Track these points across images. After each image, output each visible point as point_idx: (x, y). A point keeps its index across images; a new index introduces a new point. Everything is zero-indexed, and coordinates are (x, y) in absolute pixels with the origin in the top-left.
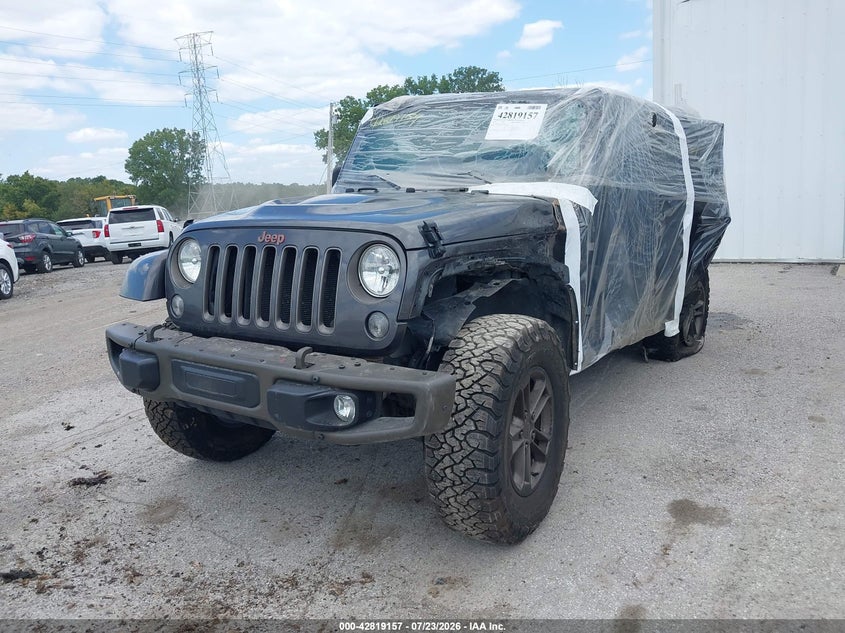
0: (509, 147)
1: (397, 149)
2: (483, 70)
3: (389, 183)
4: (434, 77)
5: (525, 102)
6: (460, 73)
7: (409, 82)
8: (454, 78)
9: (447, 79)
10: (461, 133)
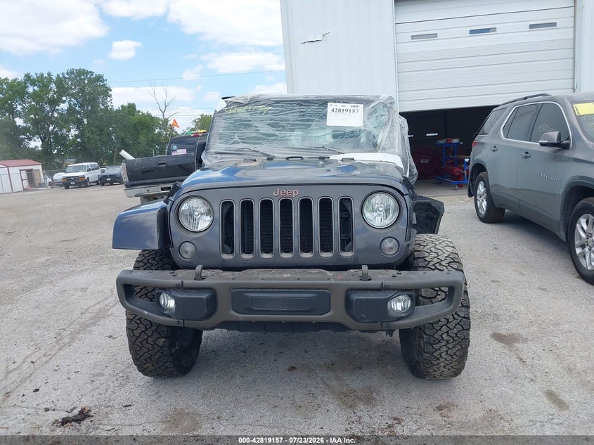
0: (348, 130)
1: (258, 130)
2: (91, 72)
3: (262, 153)
4: (49, 74)
5: (347, 103)
6: (72, 73)
7: (27, 76)
8: (67, 76)
9: (61, 76)
10: (308, 120)
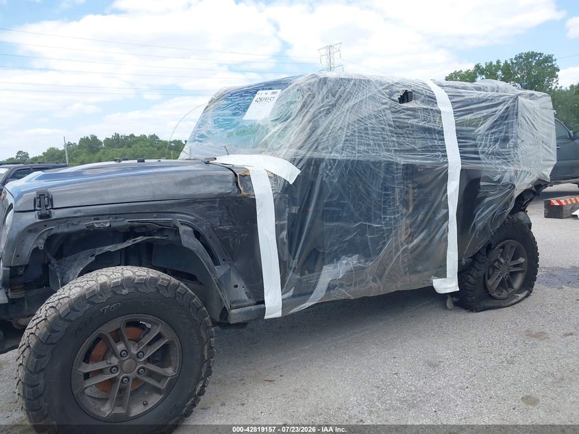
2: (540, 54)
4: (498, 62)
7: (478, 67)
8: (514, 61)
9: (509, 62)
